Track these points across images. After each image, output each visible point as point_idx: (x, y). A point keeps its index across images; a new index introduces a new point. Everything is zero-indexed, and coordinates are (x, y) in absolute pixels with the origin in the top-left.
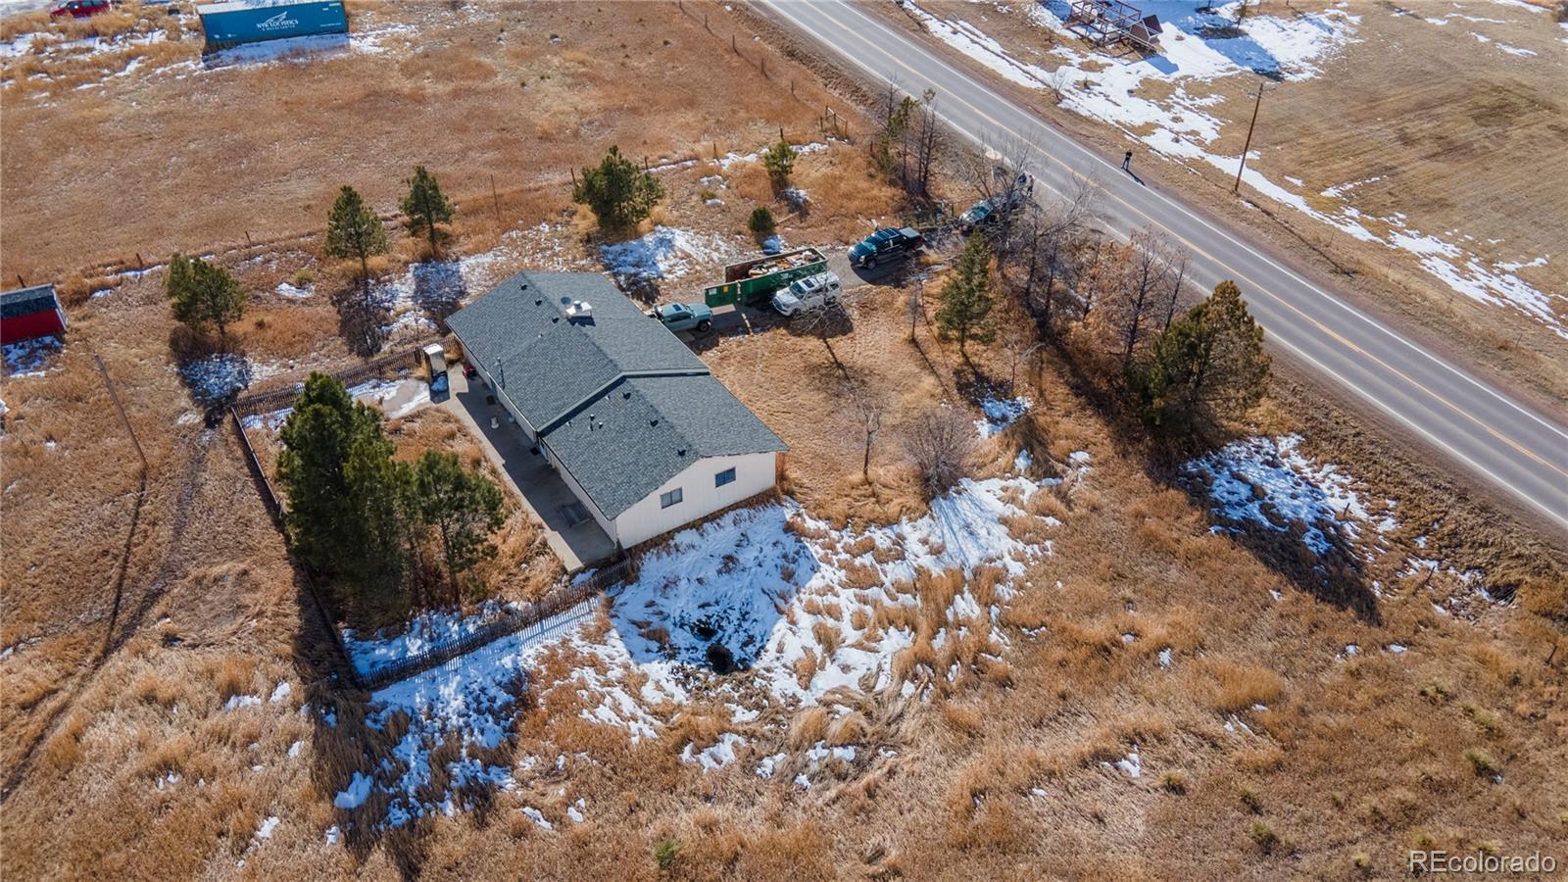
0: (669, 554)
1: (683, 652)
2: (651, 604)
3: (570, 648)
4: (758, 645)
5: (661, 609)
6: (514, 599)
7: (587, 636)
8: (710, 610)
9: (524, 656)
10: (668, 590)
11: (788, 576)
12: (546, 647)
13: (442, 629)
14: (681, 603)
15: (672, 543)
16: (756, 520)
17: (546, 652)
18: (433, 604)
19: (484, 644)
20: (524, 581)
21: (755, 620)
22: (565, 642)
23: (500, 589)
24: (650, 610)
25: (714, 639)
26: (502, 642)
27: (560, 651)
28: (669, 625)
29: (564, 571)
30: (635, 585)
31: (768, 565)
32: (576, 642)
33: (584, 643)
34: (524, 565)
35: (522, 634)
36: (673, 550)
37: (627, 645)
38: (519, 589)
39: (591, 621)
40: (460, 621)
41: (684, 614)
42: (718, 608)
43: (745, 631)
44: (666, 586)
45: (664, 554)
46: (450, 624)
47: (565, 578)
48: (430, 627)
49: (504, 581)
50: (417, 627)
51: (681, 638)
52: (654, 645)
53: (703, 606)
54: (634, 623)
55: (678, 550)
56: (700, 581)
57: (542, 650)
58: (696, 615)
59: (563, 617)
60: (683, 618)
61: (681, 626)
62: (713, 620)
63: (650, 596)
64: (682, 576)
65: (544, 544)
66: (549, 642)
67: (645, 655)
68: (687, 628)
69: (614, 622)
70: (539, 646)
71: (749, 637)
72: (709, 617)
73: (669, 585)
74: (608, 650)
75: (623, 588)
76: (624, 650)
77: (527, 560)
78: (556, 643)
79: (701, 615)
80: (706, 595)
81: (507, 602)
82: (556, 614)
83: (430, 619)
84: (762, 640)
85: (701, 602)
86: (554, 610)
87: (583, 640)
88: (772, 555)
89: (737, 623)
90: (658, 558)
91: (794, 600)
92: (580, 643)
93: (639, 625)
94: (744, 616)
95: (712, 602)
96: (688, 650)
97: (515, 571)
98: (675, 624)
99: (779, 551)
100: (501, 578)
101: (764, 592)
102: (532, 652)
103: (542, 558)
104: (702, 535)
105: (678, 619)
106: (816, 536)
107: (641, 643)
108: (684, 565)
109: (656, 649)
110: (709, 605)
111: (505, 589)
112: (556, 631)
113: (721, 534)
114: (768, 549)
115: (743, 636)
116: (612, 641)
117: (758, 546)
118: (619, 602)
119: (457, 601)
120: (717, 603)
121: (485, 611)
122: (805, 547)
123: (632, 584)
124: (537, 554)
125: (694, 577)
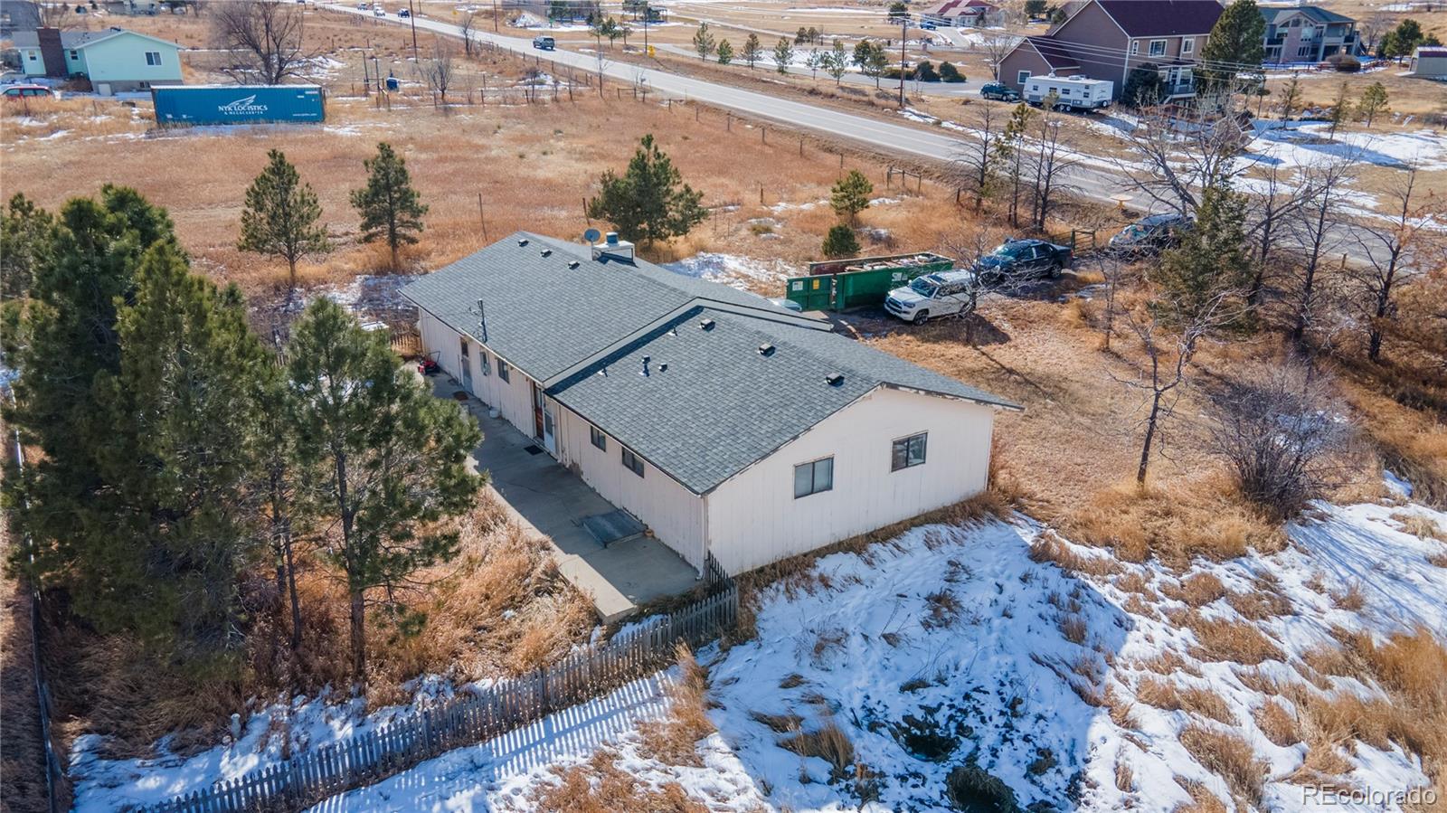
0: (810, 591)
1: (894, 784)
2: (793, 681)
3: (615, 775)
4: (1068, 771)
5: (817, 691)
6: (485, 674)
7: (652, 747)
8: (932, 696)
9: (506, 790)
10: (828, 653)
11: (1075, 634)
12: (558, 771)
13: (315, 733)
14: (861, 680)
15: (815, 574)
16: (968, 543)
17: (558, 781)
18: (304, 684)
19: (410, 764)
20: (509, 638)
21: (1040, 717)
22: (602, 762)
23: (455, 654)
24: (795, 693)
25: (957, 758)
26: (453, 759)
27: (593, 780)
28: (843, 722)
29: (596, 618)
30: (750, 645)
31: (1024, 615)
32: (630, 760)
33: (648, 763)
34: (509, 613)
35: (502, 744)
36: (816, 585)
37: (752, 768)
38: (496, 655)
39: (662, 715)
40: (360, 716)
41: (872, 704)
42: (948, 691)
43: (1026, 739)
44: (819, 649)
45: (802, 592)
46: (336, 724)
47: (598, 632)
48: (288, 728)
49: (466, 640)
50: (257, 729)
51: (881, 752)
52: (820, 768)
53: (911, 687)
54: (761, 719)
55: (827, 586)
56: (891, 639)
57: (548, 777)
58: (899, 707)
59: (596, 707)
60: (871, 711)
61: (873, 727)
62: (941, 718)
63: (789, 666)
64: (850, 629)
65: (553, 573)
66: (565, 760)
67: (800, 789)
68: (885, 731)
69: (716, 717)
70: (541, 769)
71: (1040, 751)
72: (930, 711)
73: (825, 644)
74: (710, 778)
75: (726, 650)
76: (745, 779)
77: (515, 603)
78: (581, 761)
79: (910, 705)
80: (910, 665)
81: (469, 679)
82: (580, 701)
83: (291, 713)
84: (1073, 761)
85: (905, 678)
86: (575, 695)
87: (644, 756)
88: (1026, 599)
89: (1001, 721)
90: (791, 599)
91: (1109, 677)
92: (639, 763)
93: (776, 724)
94: (1013, 707)
95: (930, 680)
96: (903, 779)
97: (488, 622)
98: (857, 723)
99: (1035, 592)
100: (461, 632)
101: (1038, 661)
102: (523, 781)
103: (547, 600)
104: (869, 563)
105: (860, 714)
106: (1098, 569)
107: (786, 764)
108: (849, 610)
109: (826, 777)
110: (922, 684)
111: (467, 654)
112: (579, 738)
113: (907, 562)
114: (1012, 587)
115: (1024, 751)
116: (715, 758)
117: (992, 581)
118: (719, 677)
119: (360, 674)
120: (941, 681)
121: (419, 697)
122: (1085, 587)
123: (742, 643)
124: (537, 592)
125: (877, 631)
